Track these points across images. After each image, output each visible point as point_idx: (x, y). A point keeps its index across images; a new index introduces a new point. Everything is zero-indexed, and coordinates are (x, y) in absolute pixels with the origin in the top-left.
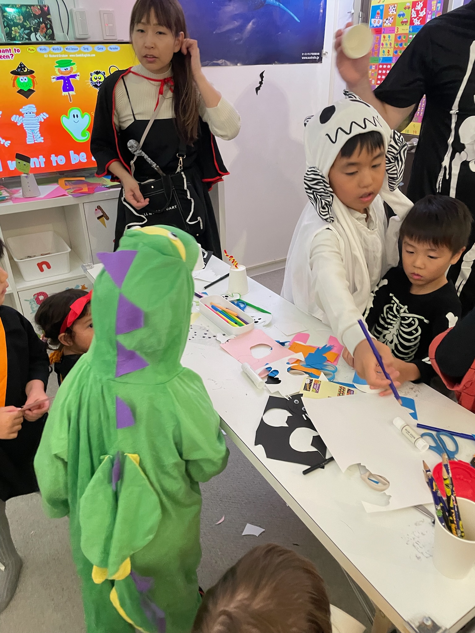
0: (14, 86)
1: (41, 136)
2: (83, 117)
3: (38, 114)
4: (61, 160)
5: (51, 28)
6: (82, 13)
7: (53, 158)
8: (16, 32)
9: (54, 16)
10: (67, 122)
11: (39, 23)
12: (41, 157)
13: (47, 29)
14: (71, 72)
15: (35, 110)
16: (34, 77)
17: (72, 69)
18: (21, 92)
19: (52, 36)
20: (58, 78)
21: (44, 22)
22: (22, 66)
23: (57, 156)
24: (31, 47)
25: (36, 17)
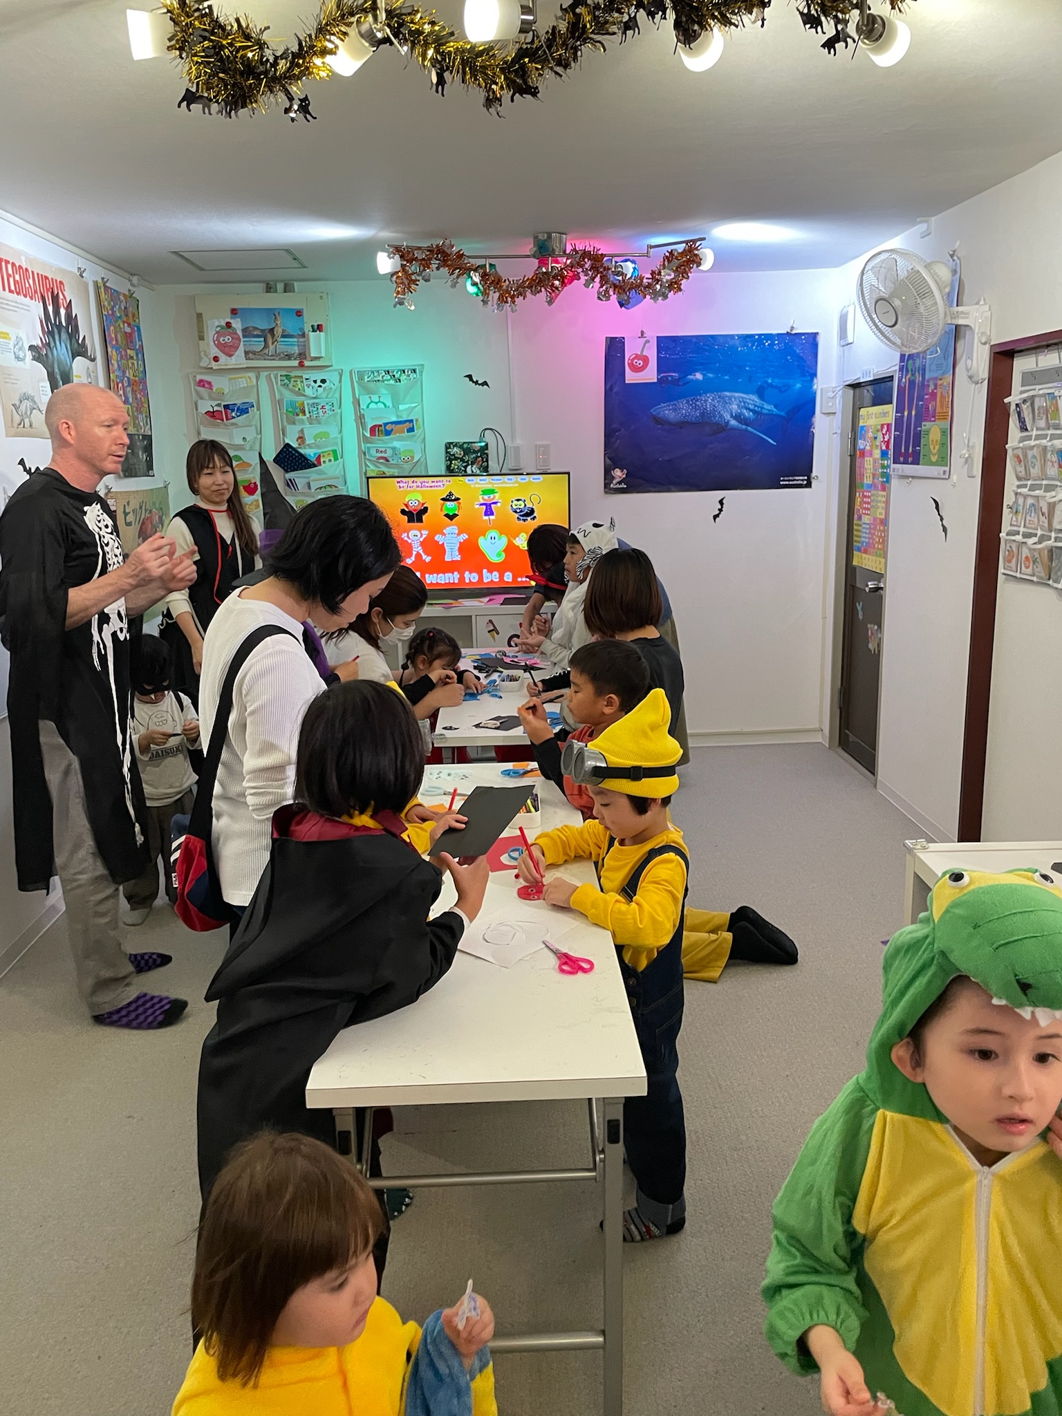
0: (441, 510)
1: (460, 554)
2: (499, 539)
3: (459, 534)
4: (474, 577)
5: (487, 461)
6: (517, 449)
7: (467, 574)
8: (455, 465)
9: (491, 452)
10: (483, 543)
11: (478, 457)
12: (456, 573)
13: (483, 462)
14: (493, 499)
15: (457, 532)
16: (460, 503)
17: (494, 497)
18: (447, 515)
19: (486, 469)
20: (481, 504)
21: (481, 456)
22: (451, 494)
23: (470, 573)
24: (461, 478)
25: (475, 452)
